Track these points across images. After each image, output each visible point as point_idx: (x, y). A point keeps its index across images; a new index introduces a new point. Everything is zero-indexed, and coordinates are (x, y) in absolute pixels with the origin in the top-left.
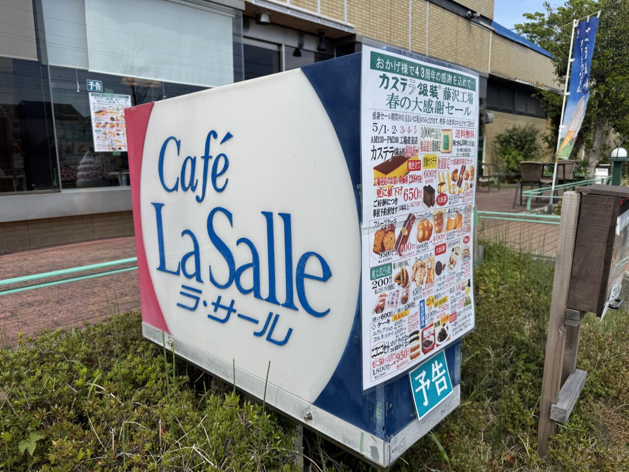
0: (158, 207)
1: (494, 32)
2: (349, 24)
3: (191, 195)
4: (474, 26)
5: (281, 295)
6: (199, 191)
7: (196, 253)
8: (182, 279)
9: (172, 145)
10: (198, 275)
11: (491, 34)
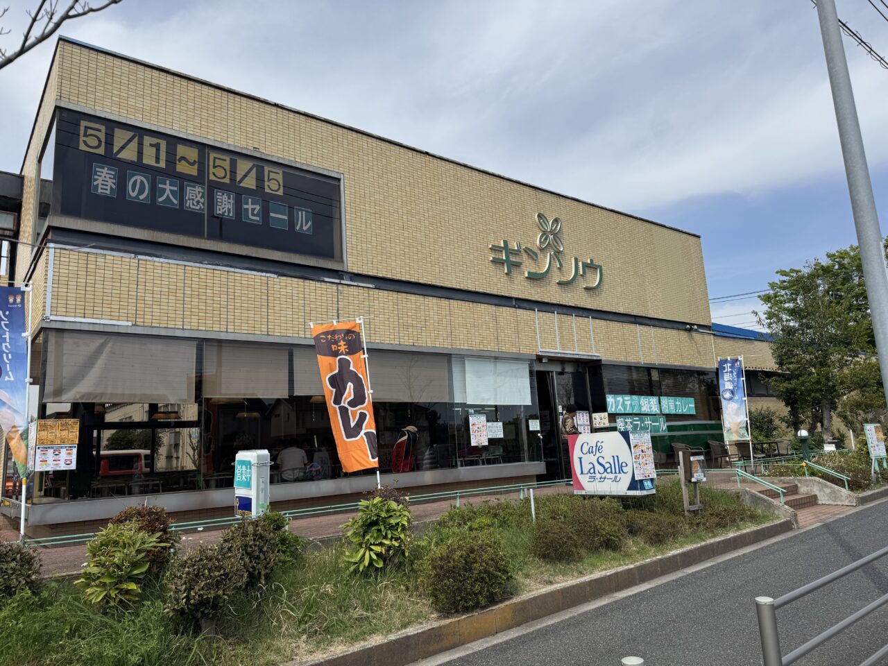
0: (580, 458)
1: (714, 335)
2: (596, 354)
3: (592, 455)
4: (694, 334)
5: (617, 471)
6: (594, 453)
7: (594, 467)
8: (589, 475)
9: (585, 444)
10: (594, 473)
11: (712, 337)
